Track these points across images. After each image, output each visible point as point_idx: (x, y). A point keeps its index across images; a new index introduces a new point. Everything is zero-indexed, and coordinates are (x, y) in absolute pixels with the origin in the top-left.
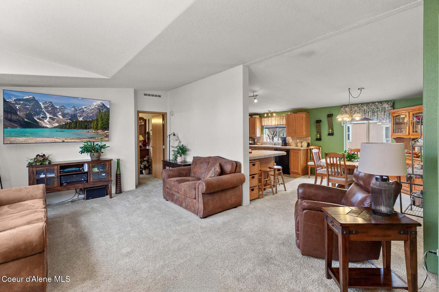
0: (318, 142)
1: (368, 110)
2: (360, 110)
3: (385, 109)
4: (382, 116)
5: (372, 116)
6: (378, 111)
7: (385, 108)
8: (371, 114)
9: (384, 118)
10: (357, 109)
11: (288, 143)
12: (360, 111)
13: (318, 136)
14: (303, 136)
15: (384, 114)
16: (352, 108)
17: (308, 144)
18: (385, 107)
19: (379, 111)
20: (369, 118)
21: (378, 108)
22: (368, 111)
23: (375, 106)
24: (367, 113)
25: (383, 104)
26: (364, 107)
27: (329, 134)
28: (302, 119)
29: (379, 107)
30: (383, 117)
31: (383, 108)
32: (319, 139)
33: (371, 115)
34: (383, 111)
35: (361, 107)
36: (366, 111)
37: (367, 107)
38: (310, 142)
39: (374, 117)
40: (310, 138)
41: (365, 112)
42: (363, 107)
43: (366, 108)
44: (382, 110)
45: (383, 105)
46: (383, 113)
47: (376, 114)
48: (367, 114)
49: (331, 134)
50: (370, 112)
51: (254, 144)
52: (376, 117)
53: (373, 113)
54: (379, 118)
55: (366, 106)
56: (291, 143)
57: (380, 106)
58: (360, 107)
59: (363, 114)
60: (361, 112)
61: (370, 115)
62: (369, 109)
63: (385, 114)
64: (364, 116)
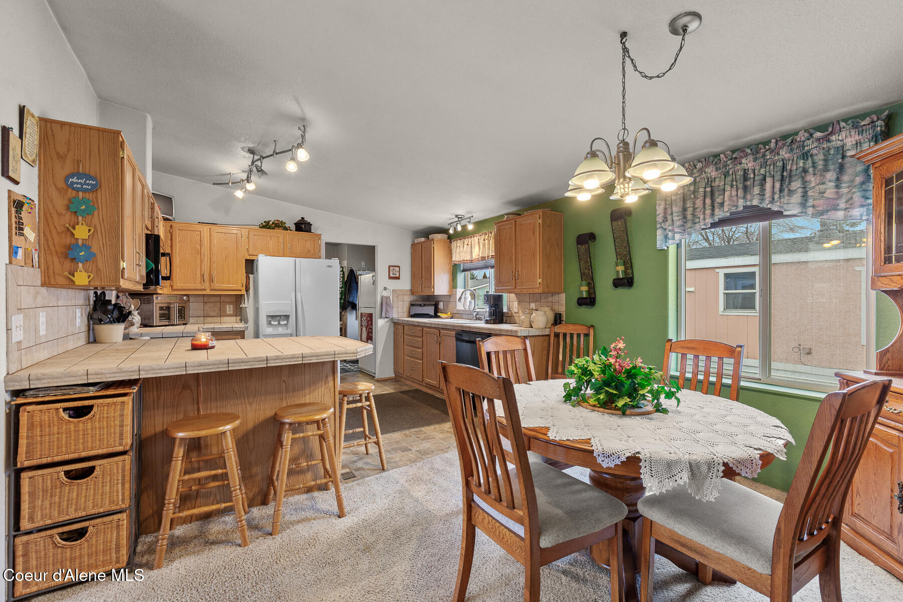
0: (584, 311)
1: (762, 171)
2: (726, 175)
3: (843, 157)
4: (828, 191)
5: (776, 196)
6: (805, 171)
7: (841, 151)
8: (773, 187)
9: (837, 199)
10: (714, 174)
11: (507, 313)
12: (729, 179)
13: (585, 289)
14: (537, 291)
15: (838, 179)
16: (695, 171)
17: (555, 317)
18: (843, 146)
19: (811, 170)
20: (766, 205)
21: (805, 156)
22: (761, 177)
23: (792, 150)
24: (757, 183)
25: (831, 133)
26: (744, 161)
27: (618, 283)
28: (533, 233)
29: (815, 152)
30: (830, 193)
31: (832, 152)
32: (589, 301)
33: (773, 193)
34: (831, 167)
35: (729, 162)
36: (752, 176)
37: (755, 160)
38: (562, 309)
39: (785, 200)
40: (563, 296)
41: (748, 183)
42: (741, 163)
43: (750, 165)
44: (826, 160)
45: (833, 138)
46: (831, 175)
47: (796, 185)
48: (756, 190)
49: (625, 282)
50: (769, 181)
51: (436, 316)
52: (797, 198)
53: (782, 179)
54: (810, 202)
55: (751, 158)
56: (515, 313)
57: (816, 144)
58: (725, 166)
59: (741, 193)
60: (732, 186)
61: (768, 193)
62: (764, 164)
63: (846, 178)
64: (744, 197)
